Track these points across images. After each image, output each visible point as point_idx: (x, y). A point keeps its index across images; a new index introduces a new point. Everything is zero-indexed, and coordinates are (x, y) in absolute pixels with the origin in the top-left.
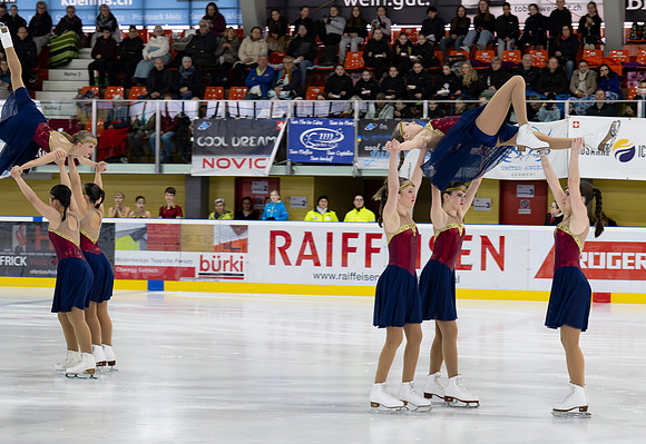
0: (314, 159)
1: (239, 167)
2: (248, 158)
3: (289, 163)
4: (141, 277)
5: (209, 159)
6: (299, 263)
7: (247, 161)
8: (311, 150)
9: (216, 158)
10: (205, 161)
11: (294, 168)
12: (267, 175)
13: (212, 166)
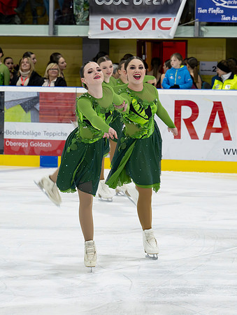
0: (225, 19)
1: (141, 28)
2: (151, 18)
3: (197, 23)
4: (32, 152)
5: (108, 19)
6: (207, 137)
7: (150, 21)
8: (221, 8)
9: (116, 19)
10: (103, 21)
11: (203, 29)
12: (172, 38)
13: (111, 27)
